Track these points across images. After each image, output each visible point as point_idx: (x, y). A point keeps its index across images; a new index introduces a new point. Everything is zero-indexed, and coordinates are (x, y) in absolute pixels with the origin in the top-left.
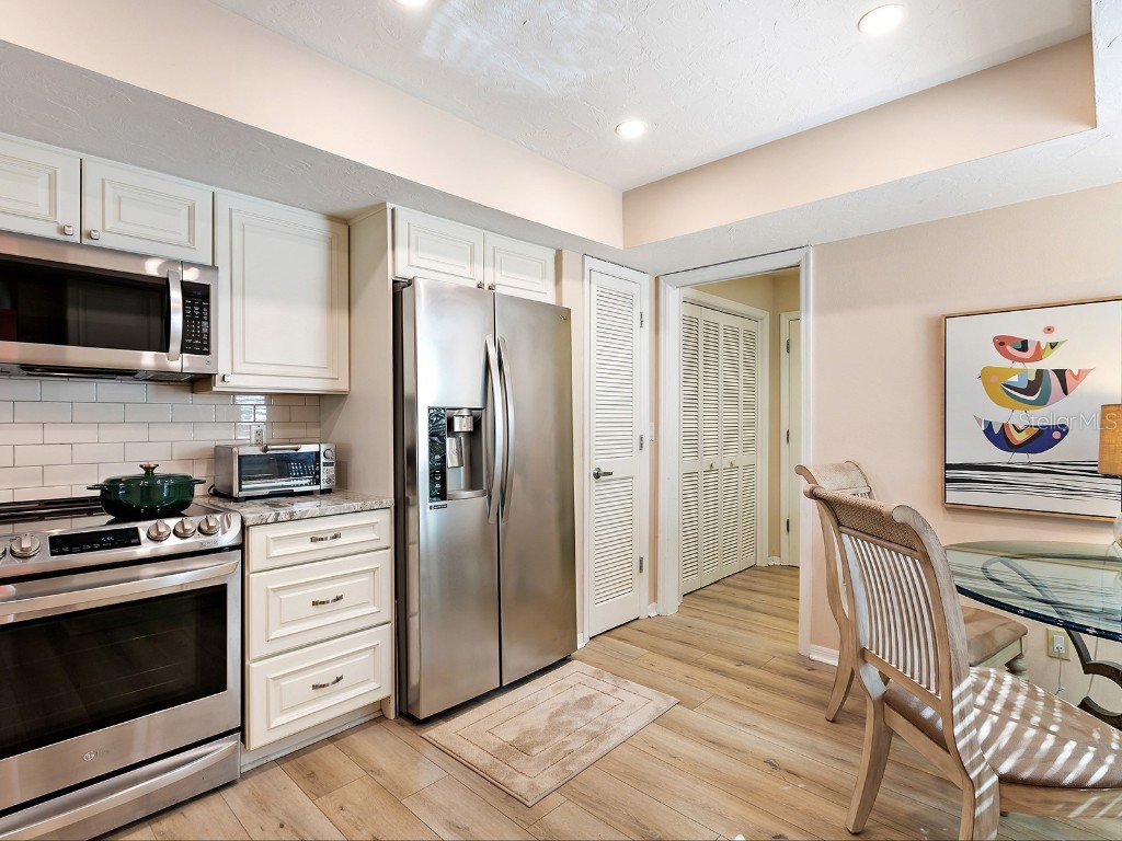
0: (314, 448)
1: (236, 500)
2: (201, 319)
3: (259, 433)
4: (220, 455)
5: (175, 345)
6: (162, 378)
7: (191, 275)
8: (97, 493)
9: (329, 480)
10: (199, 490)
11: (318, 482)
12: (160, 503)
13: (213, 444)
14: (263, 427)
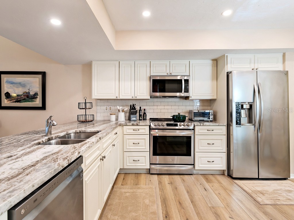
0: (208, 111)
1: (193, 121)
2: (187, 86)
3: (198, 108)
4: (190, 112)
5: (183, 91)
6: (181, 97)
7: (186, 78)
8: (172, 118)
9: (212, 119)
10: (187, 118)
11: (209, 119)
12: (181, 120)
13: (189, 110)
14: (198, 107)
